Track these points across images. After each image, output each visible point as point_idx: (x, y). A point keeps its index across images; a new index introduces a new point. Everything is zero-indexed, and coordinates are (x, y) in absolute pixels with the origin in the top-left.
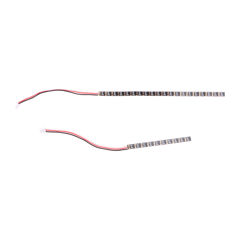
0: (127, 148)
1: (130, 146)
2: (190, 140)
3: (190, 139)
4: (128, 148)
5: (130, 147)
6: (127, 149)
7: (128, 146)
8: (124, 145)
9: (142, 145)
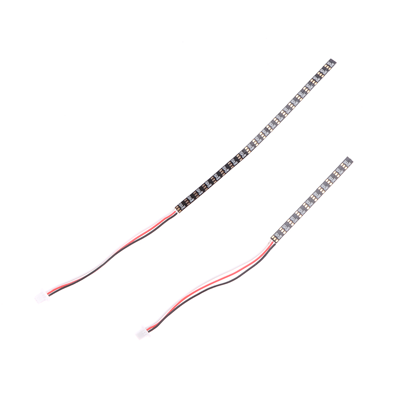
0: (274, 243)
1: (275, 237)
2: (352, 162)
3: (349, 161)
4: (274, 241)
5: (277, 238)
6: (275, 245)
7: (273, 239)
8: (267, 242)
9: (291, 222)
